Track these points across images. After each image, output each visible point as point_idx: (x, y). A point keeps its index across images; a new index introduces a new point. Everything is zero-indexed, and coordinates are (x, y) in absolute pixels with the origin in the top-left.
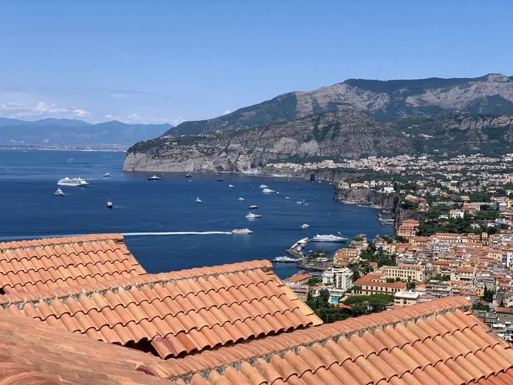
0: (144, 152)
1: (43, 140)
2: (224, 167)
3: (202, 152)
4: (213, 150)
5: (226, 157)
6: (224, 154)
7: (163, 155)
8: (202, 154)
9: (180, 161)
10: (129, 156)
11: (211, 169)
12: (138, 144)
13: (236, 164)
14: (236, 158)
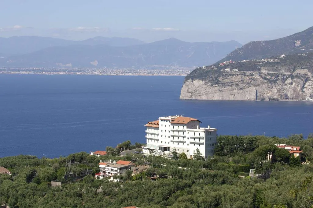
0: (202, 80)
1: (92, 63)
2: (289, 95)
3: (265, 79)
4: (278, 76)
5: (291, 84)
6: (289, 80)
7: (223, 82)
8: (266, 81)
9: (242, 89)
10: (187, 83)
11: (275, 97)
12: (196, 70)
13: (303, 91)
14: (302, 85)
